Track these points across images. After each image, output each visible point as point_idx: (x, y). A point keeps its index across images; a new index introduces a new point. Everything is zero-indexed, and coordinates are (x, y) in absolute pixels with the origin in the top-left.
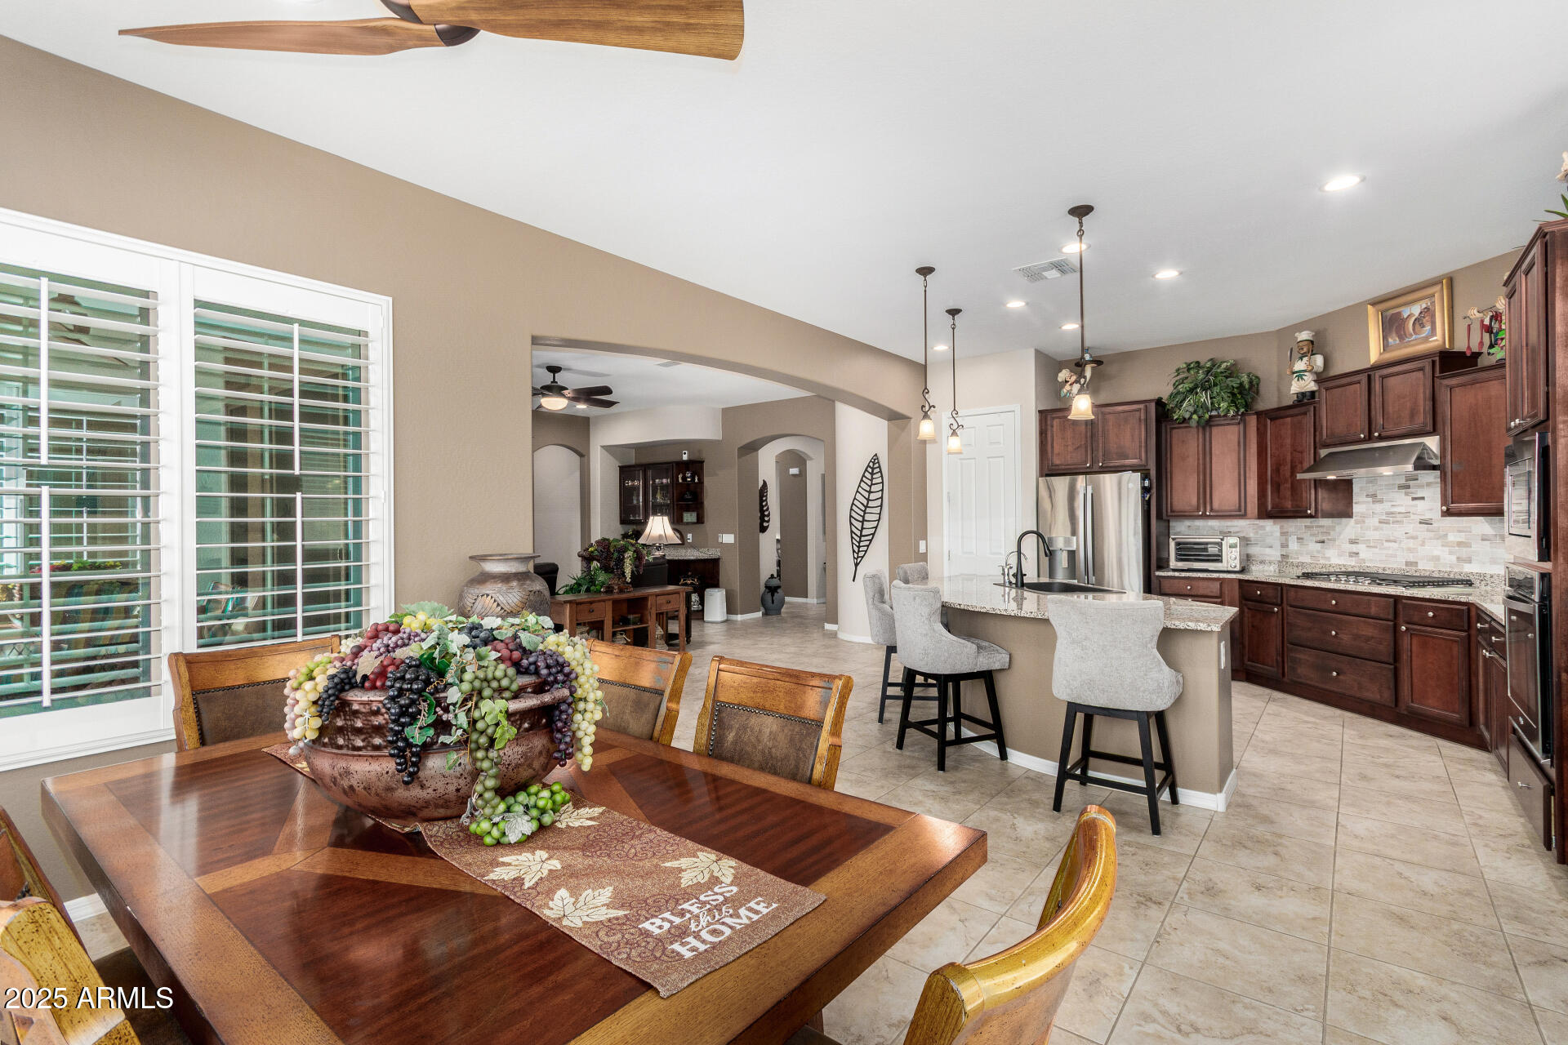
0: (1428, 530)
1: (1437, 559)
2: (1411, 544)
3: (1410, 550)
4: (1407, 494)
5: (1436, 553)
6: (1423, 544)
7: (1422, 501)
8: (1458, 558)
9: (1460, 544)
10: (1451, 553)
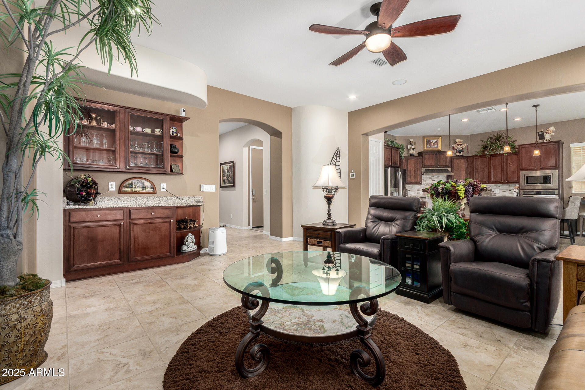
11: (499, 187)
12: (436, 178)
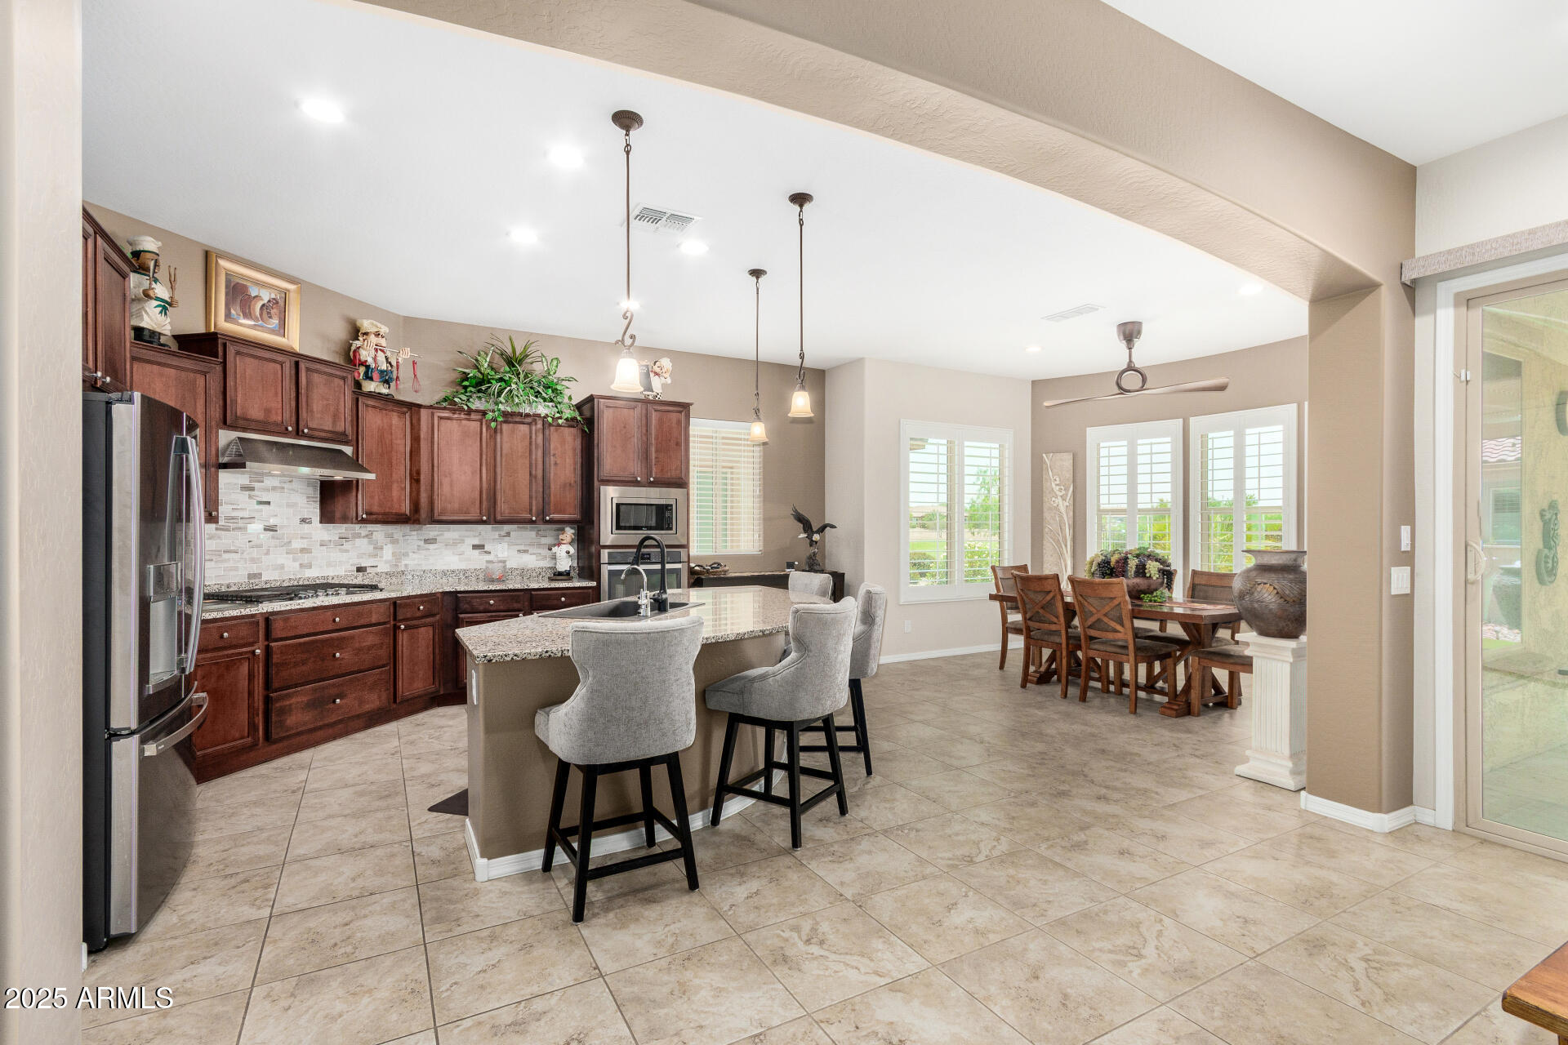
0: (273, 537)
1: (282, 567)
2: (255, 553)
3: (253, 560)
4: (250, 497)
5: (280, 561)
6: (268, 553)
7: (267, 506)
8: (301, 564)
9: (303, 550)
10: (294, 560)
12: (274, 488)
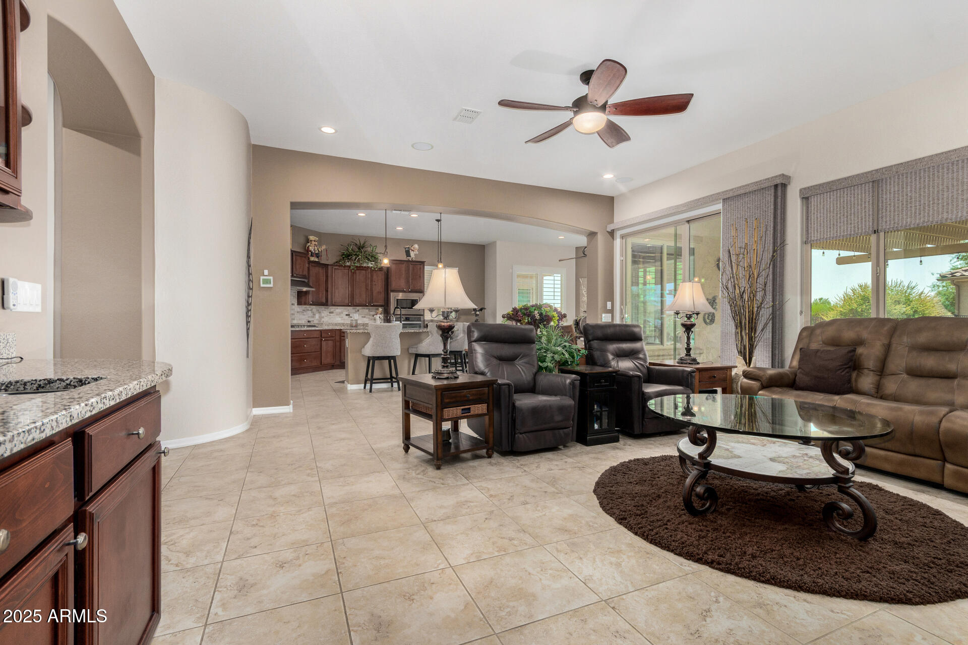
9: (291, 314)
11: (358, 311)
